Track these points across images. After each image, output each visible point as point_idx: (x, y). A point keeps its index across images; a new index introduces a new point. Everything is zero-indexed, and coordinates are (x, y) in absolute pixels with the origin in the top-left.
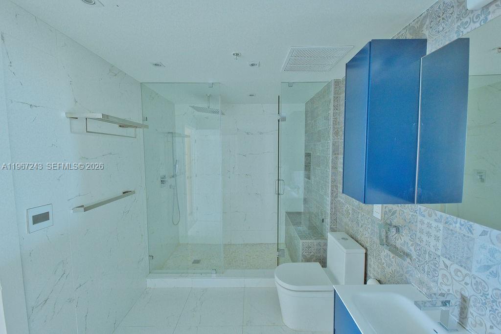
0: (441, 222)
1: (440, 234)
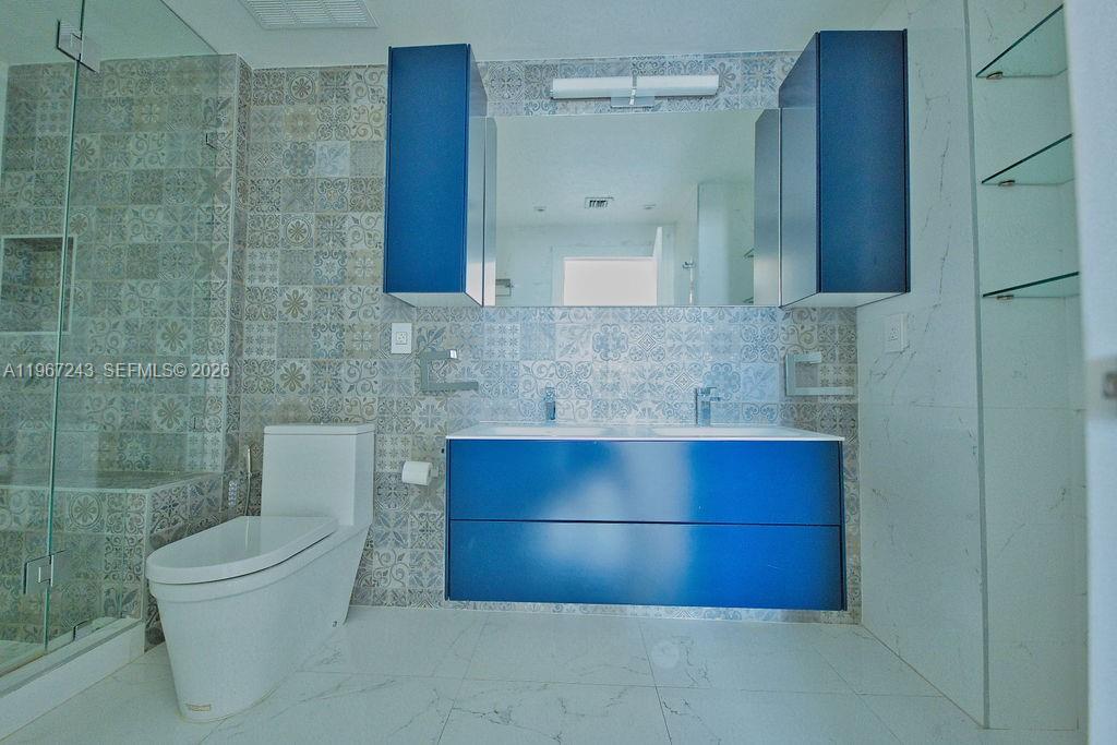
1: (517, 335)
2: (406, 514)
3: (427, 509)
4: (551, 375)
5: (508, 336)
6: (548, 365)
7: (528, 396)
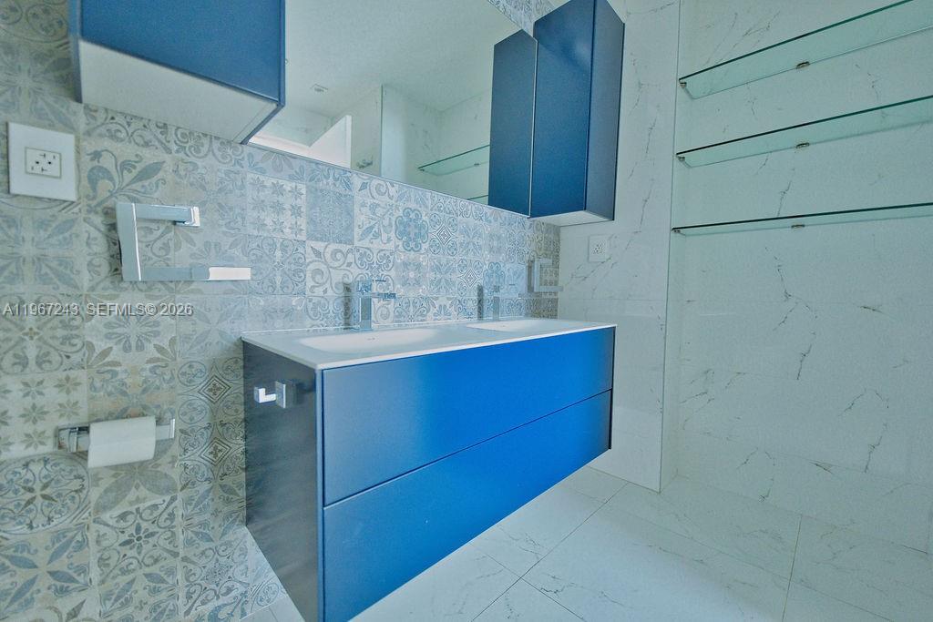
0: (301, 179)
1: (301, 202)
2: (83, 527)
3: (138, 500)
4: (349, 265)
5: (287, 202)
6: (345, 251)
7: (319, 291)
